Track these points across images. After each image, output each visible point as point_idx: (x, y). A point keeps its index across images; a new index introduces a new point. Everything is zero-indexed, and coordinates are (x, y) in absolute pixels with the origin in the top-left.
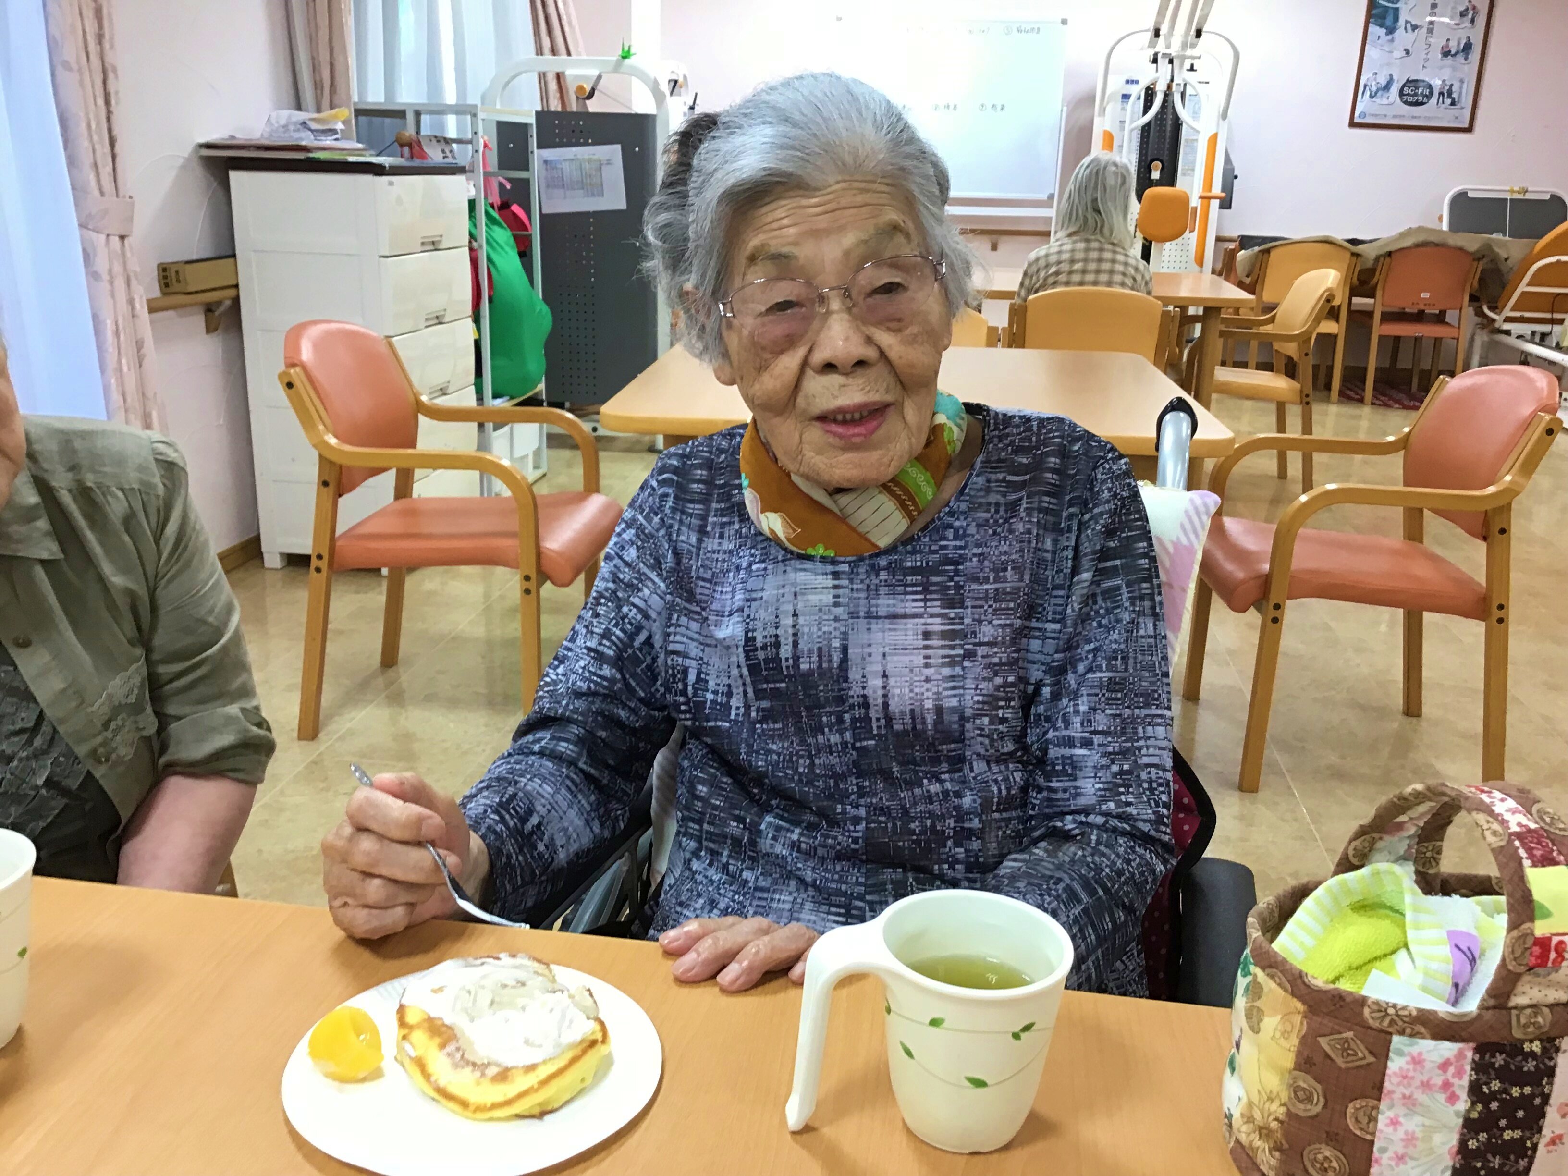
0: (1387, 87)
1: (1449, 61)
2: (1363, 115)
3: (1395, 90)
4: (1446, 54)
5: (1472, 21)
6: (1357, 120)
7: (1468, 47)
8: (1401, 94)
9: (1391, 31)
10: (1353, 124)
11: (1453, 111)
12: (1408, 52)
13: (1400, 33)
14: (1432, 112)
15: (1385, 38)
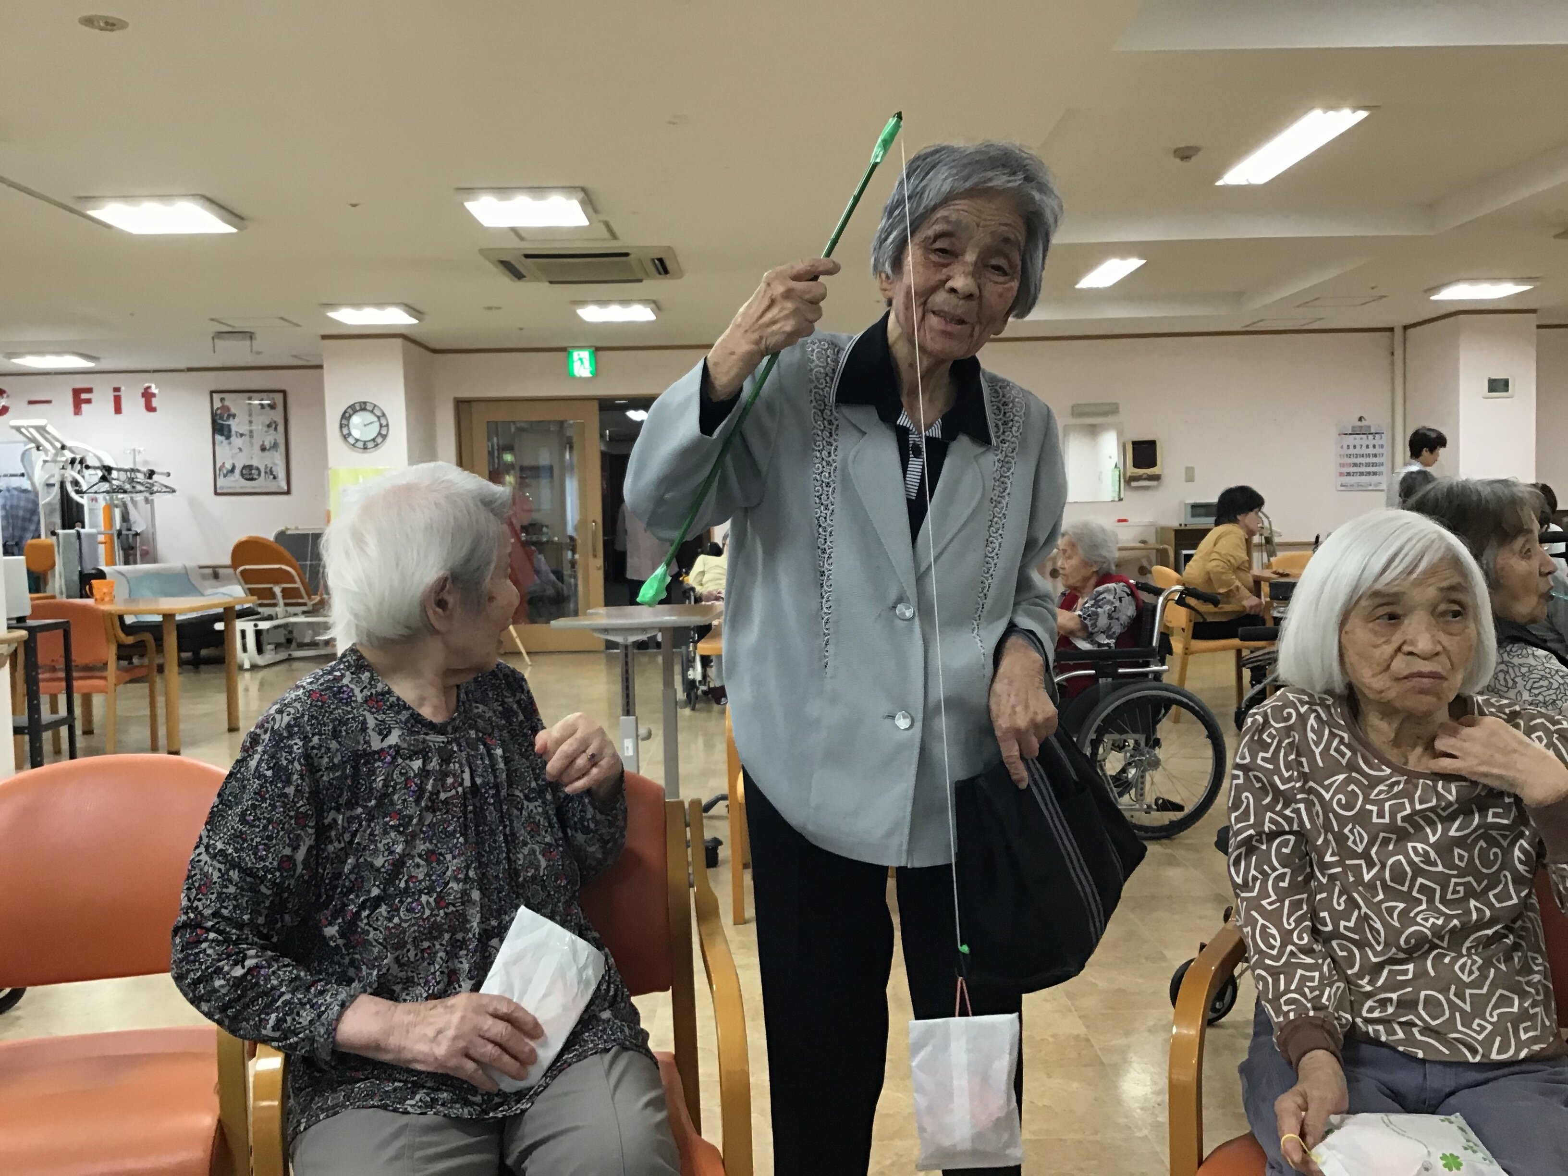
0: (232, 470)
1: (267, 453)
2: (222, 488)
3: (237, 471)
4: (263, 449)
5: (276, 429)
6: (219, 491)
7: (275, 446)
8: (242, 475)
9: (228, 437)
10: (216, 493)
11: (274, 483)
12: (240, 449)
13: (233, 439)
14: (261, 483)
15: (225, 442)
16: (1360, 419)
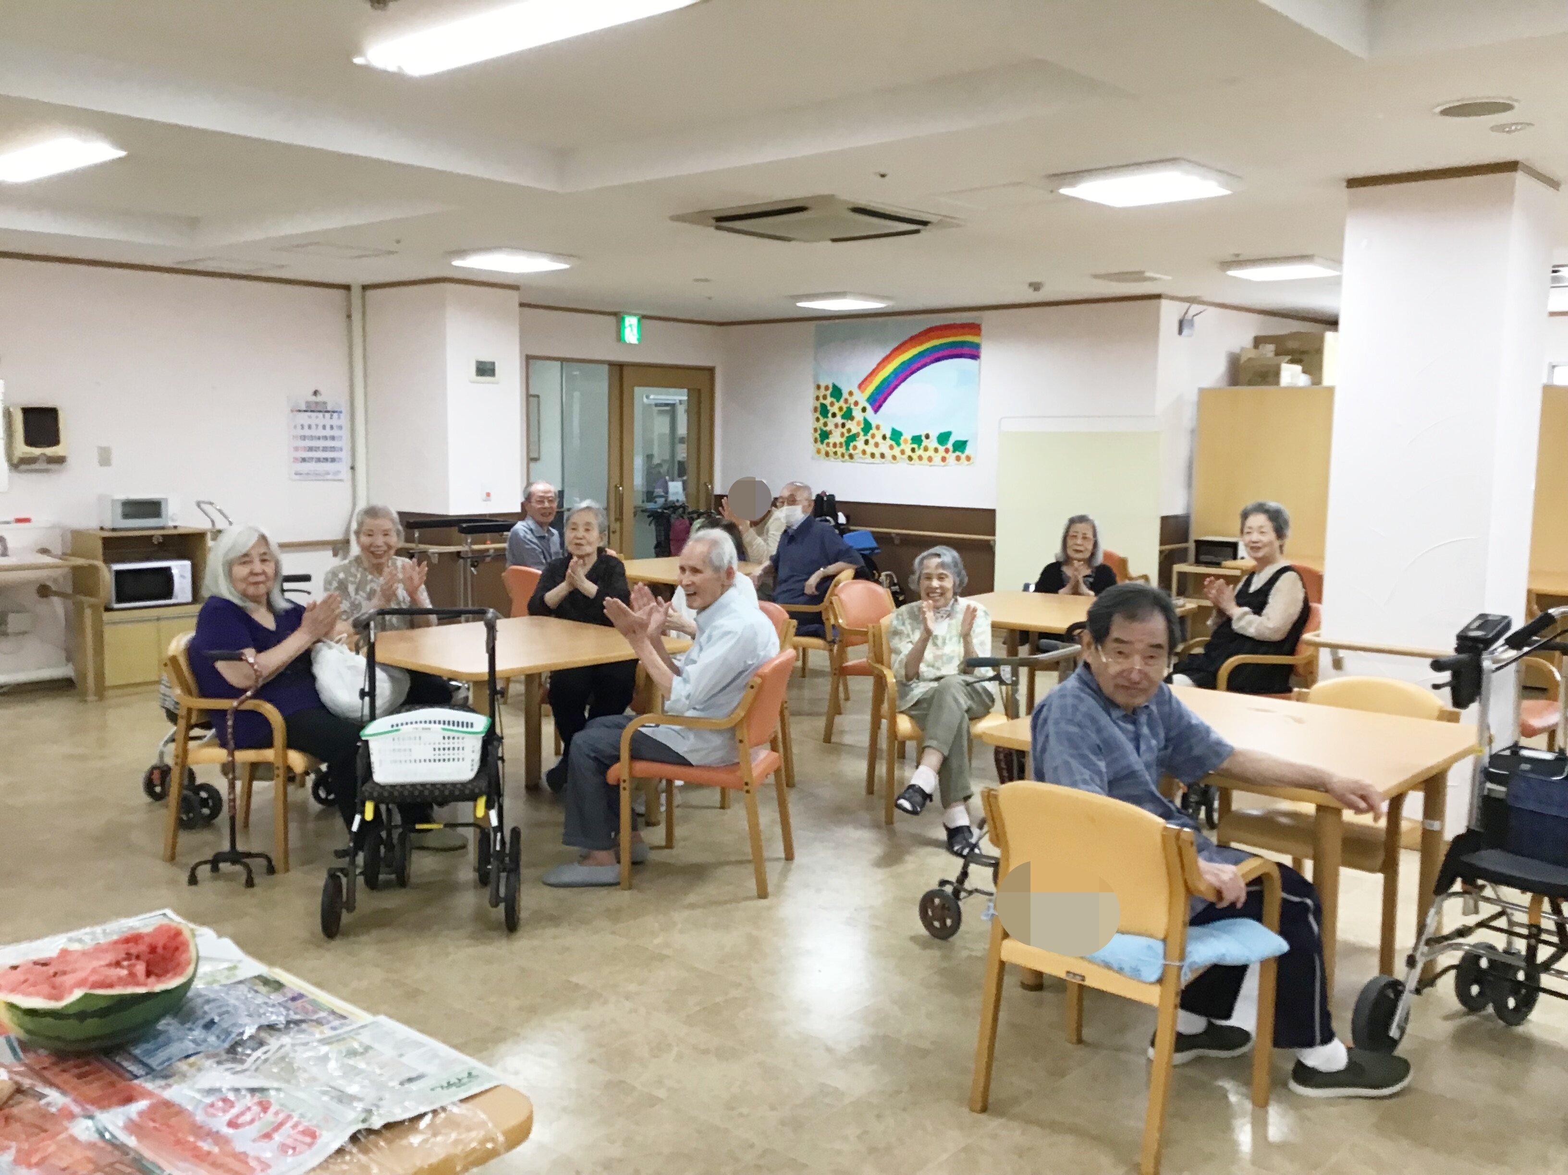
16: (316, 393)
